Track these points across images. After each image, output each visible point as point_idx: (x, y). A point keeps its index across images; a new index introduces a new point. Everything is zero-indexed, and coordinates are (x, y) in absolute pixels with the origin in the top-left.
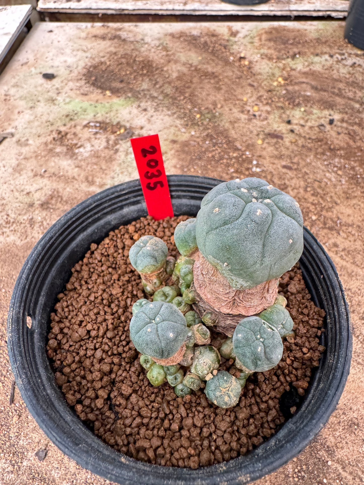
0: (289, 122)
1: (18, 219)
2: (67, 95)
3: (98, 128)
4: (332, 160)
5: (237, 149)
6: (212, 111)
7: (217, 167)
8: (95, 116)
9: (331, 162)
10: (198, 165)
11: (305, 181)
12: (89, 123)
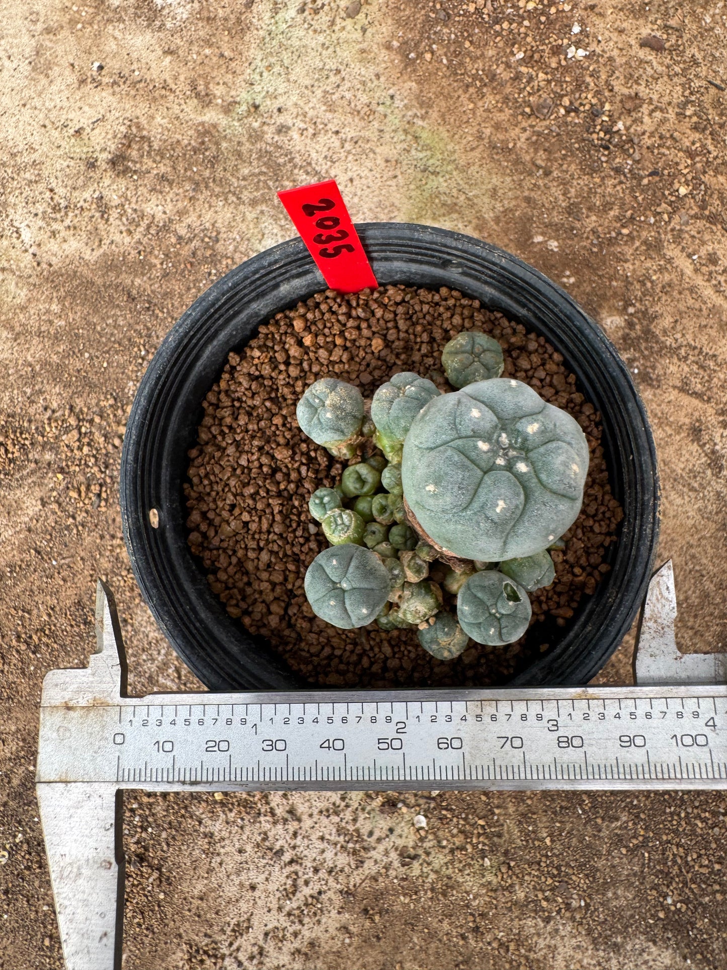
1: (73, 200)
7: (486, 44)
10: (441, 41)
11: (688, 85)
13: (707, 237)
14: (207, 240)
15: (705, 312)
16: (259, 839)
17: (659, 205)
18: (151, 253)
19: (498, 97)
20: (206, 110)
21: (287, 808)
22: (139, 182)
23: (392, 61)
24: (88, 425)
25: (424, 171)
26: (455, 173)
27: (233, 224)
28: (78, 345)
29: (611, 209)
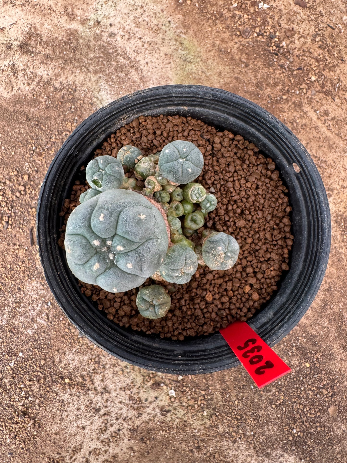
13: (324, 102)
14: (70, 90)
15: (322, 139)
16: (88, 403)
17: (301, 85)
18: (40, 95)
19: (223, 25)
20: (72, 22)
21: (103, 387)
22: (35, 58)
23: (170, 3)
25: (185, 61)
26: (200, 63)
27: (84, 83)
29: (278, 86)
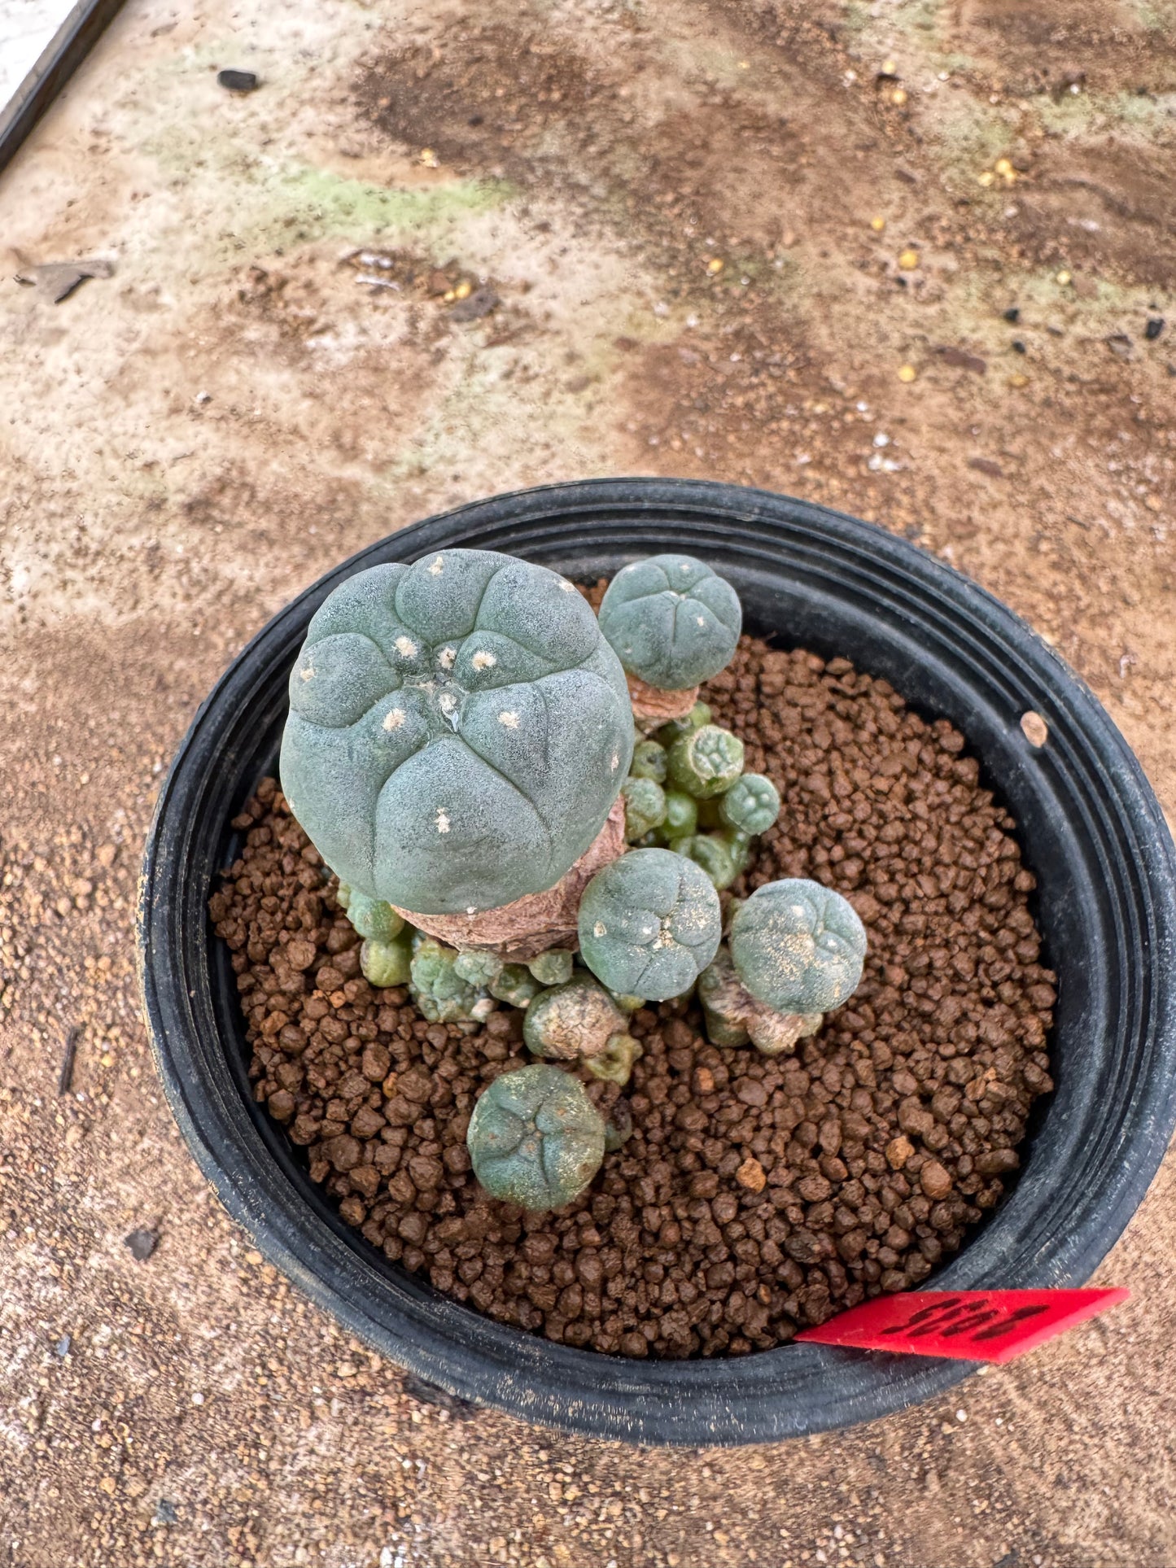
0: (1012, 317)
1: (112, 545)
2: (293, 151)
3: (387, 274)
4: (1137, 458)
5: (828, 390)
6: (762, 253)
7: (758, 441)
8: (378, 231)
9: (1132, 464)
10: (695, 431)
11: (1038, 518)
12: (357, 254)
18: (214, 628)
20: (348, 465)
22: (223, 537)
23: (625, 445)
24: (19, 872)
28: (48, 743)
